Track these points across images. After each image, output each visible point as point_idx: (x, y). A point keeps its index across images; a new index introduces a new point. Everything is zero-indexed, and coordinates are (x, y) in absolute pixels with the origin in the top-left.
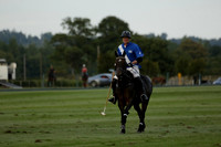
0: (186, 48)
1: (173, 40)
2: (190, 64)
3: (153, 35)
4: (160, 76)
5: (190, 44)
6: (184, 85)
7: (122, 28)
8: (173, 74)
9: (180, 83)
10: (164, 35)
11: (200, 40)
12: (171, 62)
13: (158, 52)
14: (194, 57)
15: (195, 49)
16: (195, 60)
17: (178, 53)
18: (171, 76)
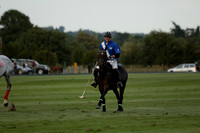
0: (81, 40)
1: (70, 32)
2: (85, 55)
3: (52, 28)
4: (58, 65)
5: (85, 37)
6: (79, 73)
7: (23, 20)
8: (70, 64)
9: (76, 72)
10: (62, 28)
11: (94, 33)
12: (68, 52)
13: (56, 43)
14: (88, 48)
15: (90, 41)
16: (90, 52)
17: (74, 44)
18: (68, 65)
